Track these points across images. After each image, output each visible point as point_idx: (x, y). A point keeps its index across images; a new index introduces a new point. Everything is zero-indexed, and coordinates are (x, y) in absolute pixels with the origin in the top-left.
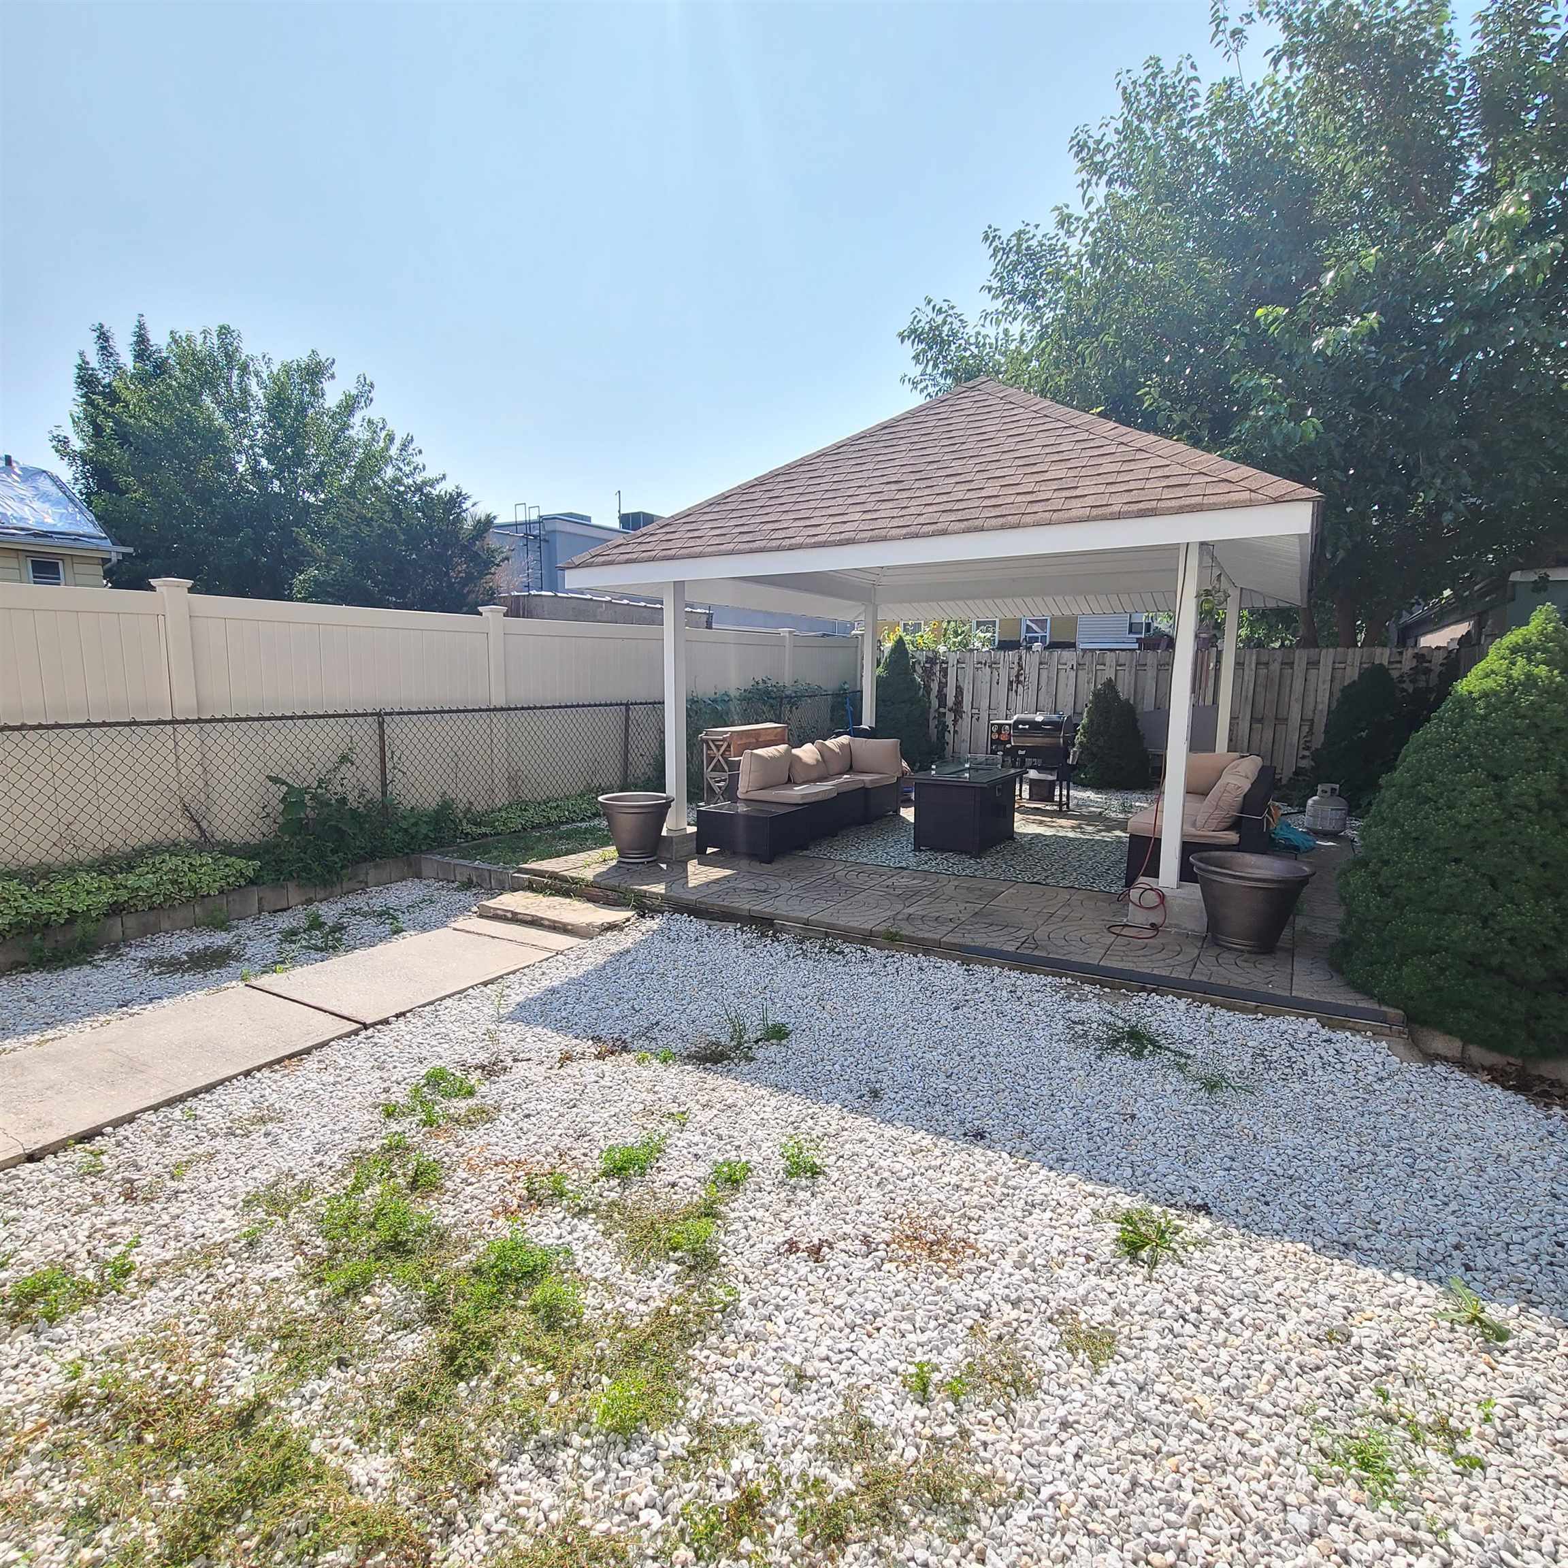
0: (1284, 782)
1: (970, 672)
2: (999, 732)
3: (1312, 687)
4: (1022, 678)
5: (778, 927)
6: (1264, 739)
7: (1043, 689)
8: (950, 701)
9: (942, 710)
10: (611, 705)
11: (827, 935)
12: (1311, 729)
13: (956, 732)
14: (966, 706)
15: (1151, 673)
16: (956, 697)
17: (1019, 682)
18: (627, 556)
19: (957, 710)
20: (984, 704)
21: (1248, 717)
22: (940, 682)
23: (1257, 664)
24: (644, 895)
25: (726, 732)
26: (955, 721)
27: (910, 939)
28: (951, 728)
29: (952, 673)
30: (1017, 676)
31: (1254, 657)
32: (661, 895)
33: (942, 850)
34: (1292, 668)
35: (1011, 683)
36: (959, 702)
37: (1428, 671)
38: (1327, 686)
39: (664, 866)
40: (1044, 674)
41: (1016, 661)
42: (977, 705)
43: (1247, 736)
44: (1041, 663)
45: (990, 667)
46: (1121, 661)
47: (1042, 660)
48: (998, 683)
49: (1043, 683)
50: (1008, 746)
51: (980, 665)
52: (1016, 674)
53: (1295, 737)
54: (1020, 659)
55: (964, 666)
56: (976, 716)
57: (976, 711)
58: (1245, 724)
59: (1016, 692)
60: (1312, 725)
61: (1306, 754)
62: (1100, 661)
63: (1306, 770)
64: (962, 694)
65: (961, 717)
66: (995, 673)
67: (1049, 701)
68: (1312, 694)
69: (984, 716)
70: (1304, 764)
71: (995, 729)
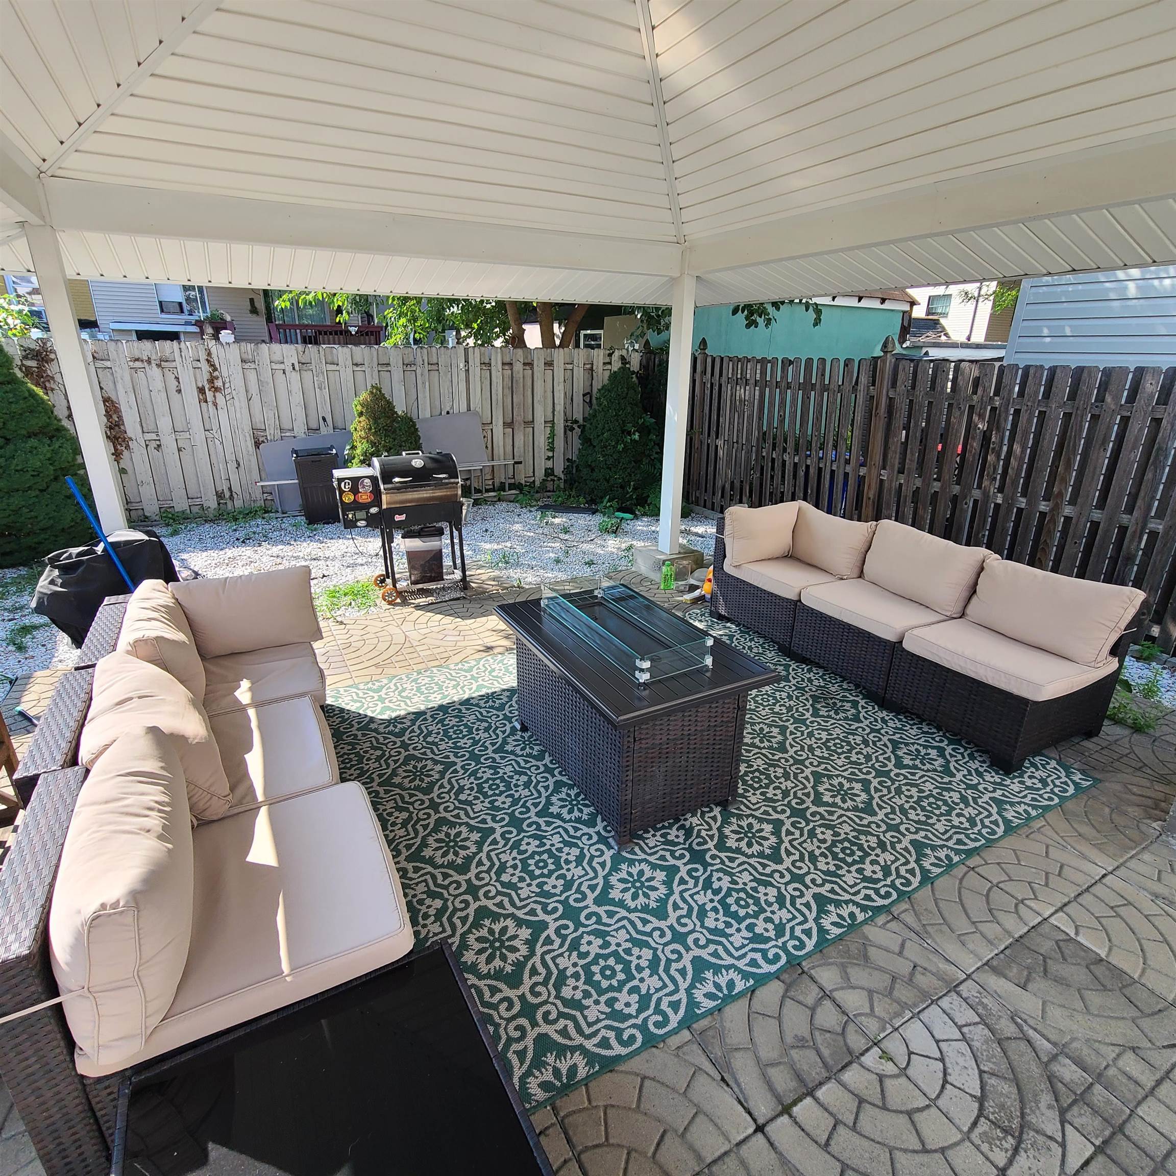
0: (537, 485)
1: (122, 374)
2: (355, 490)
3: (549, 386)
4: (218, 383)
6: (516, 444)
7: (256, 398)
12: (553, 431)
14: (132, 428)
15: (397, 373)
16: (108, 416)
17: (217, 390)
19: (118, 436)
20: (165, 424)
21: (500, 422)
23: (503, 364)
30: (211, 381)
31: (499, 357)
34: (532, 369)
35: (201, 390)
36: (116, 424)
38: (562, 387)
40: (252, 376)
41: (203, 356)
42: (152, 427)
43: (501, 443)
44: (243, 361)
45: (159, 366)
46: (358, 359)
47: (245, 356)
48: (179, 391)
49: (254, 389)
50: (374, 510)
51: (138, 364)
52: (206, 376)
53: (541, 440)
54: (209, 354)
55: (108, 364)
56: (153, 445)
57: (154, 436)
58: (498, 429)
59: (215, 405)
60: (553, 427)
61: (550, 454)
62: (329, 359)
63: (552, 469)
64: (117, 410)
65: (128, 447)
66: (170, 377)
67: (270, 415)
68: (550, 394)
69: (168, 441)
70: (549, 464)
71: (346, 487)
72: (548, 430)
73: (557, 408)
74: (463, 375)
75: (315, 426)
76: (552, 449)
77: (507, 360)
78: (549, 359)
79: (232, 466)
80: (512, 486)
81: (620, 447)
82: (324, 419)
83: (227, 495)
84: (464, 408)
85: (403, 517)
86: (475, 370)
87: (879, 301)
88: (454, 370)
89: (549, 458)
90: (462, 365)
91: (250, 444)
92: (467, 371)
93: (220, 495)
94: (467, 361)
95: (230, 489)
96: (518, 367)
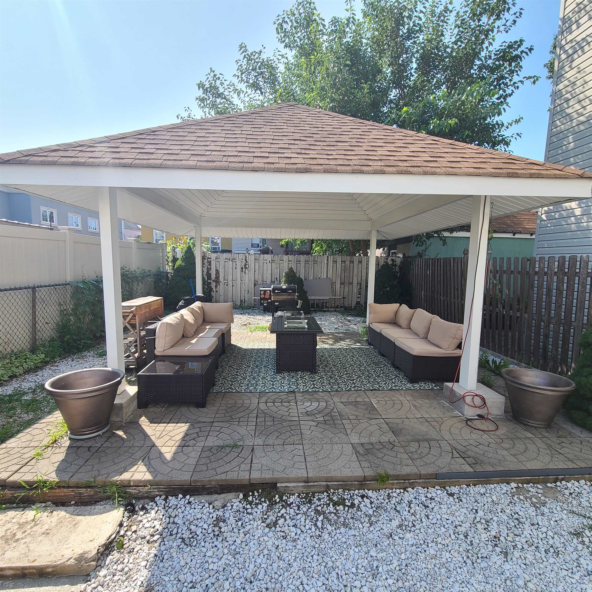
0: (353, 307)
1: (222, 263)
2: (264, 294)
3: (360, 270)
4: (247, 266)
5: (282, 490)
6: (345, 291)
7: (257, 271)
8: (213, 276)
9: (209, 281)
10: (20, 289)
11: (327, 488)
12: (361, 287)
13: (217, 291)
14: (221, 279)
15: (303, 264)
16: (216, 275)
17: (246, 268)
18: (73, 160)
19: (217, 281)
20: (230, 278)
21: (339, 282)
22: (208, 268)
23: (342, 261)
24: (127, 485)
25: (132, 307)
26: (216, 286)
27: (397, 477)
28: (214, 289)
29: (213, 263)
30: (245, 265)
31: (340, 259)
32: (149, 481)
33: (296, 370)
34: (353, 263)
35: (242, 268)
36: (217, 277)
37: (396, 265)
38: (365, 270)
39: (120, 433)
40: (257, 264)
41: (244, 258)
42: (227, 279)
43: (339, 290)
44: (255, 260)
45: (232, 261)
46: (290, 260)
47: (256, 258)
48: (236, 268)
49: (257, 269)
50: (269, 301)
51: (227, 260)
52: (244, 264)
53: (355, 290)
54: (246, 258)
55: (219, 260)
56: (226, 284)
57: (226, 281)
58: (338, 285)
59: (245, 273)
60: (361, 285)
61: (359, 296)
62: (281, 259)
63: (360, 302)
64: (219, 273)
65: (219, 284)
66: (234, 264)
67: (260, 276)
68: (360, 273)
69: (230, 283)
70: (359, 300)
71: (262, 293)
72: (359, 287)
73: (363, 278)
74: (326, 265)
75: (273, 280)
76: (360, 294)
77: (344, 260)
78: (360, 260)
79: (246, 292)
80: (341, 307)
81: (381, 293)
82: (277, 278)
83: (244, 301)
84: (325, 277)
85: (278, 304)
86: (331, 264)
87: (530, 235)
88: (323, 263)
89: (358, 297)
90: (325, 262)
91: (253, 285)
92: (327, 264)
93: (241, 301)
94: (328, 260)
95: (245, 299)
96: (348, 263)
